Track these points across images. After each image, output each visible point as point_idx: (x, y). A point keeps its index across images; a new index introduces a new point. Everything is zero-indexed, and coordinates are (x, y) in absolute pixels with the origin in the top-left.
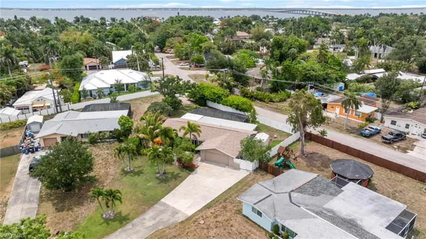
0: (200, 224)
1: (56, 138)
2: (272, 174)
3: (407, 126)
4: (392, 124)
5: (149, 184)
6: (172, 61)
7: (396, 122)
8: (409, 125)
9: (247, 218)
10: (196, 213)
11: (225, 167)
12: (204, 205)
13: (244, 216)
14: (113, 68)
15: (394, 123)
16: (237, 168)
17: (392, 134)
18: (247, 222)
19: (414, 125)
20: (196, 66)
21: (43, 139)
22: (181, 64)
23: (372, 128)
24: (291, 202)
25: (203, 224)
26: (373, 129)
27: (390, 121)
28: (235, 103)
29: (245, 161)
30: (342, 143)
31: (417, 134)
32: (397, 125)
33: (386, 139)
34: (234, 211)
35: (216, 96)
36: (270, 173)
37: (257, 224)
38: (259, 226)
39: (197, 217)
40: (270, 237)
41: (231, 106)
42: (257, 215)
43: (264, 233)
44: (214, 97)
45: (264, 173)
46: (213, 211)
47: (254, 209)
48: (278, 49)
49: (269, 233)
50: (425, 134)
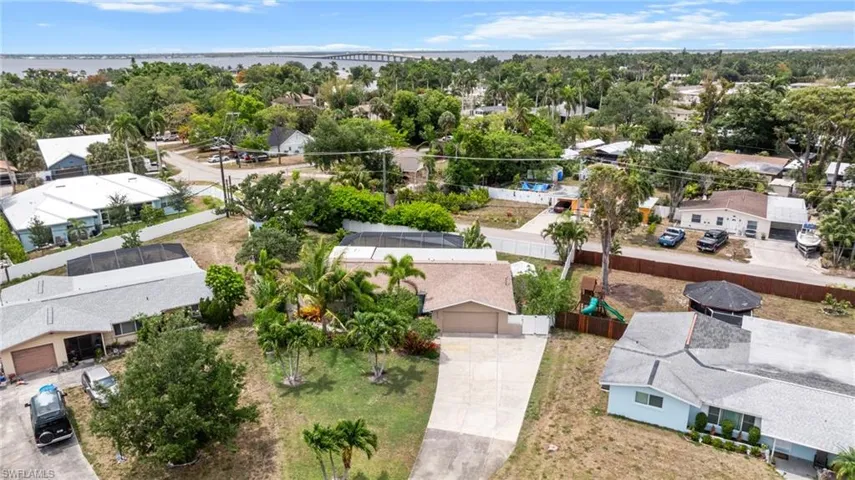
0: (551, 451)
1: (52, 344)
2: (589, 332)
3: (720, 222)
4: (693, 220)
5: (370, 402)
6: (183, 155)
7: (700, 216)
8: (722, 219)
9: (623, 418)
10: (521, 434)
11: (493, 337)
12: (523, 415)
13: (615, 416)
14: (48, 179)
15: (696, 219)
16: (516, 333)
17: (711, 236)
18: (631, 426)
19: (731, 217)
20: (249, 161)
21: (12, 353)
22: (213, 159)
23: (673, 231)
24: (702, 365)
25: (558, 450)
26: (676, 232)
27: (690, 218)
28: (420, 215)
29: (532, 317)
30: (657, 261)
31: (737, 232)
32: (702, 221)
33: (707, 245)
34: (588, 412)
35: (368, 208)
36: (585, 332)
37: (649, 424)
38: (656, 426)
39: (532, 441)
40: (695, 440)
41: (408, 224)
42: (648, 406)
43: (676, 436)
44: (364, 211)
45: (572, 334)
46: (551, 422)
47: (640, 397)
48: (409, 115)
49: (687, 434)
50: (751, 230)
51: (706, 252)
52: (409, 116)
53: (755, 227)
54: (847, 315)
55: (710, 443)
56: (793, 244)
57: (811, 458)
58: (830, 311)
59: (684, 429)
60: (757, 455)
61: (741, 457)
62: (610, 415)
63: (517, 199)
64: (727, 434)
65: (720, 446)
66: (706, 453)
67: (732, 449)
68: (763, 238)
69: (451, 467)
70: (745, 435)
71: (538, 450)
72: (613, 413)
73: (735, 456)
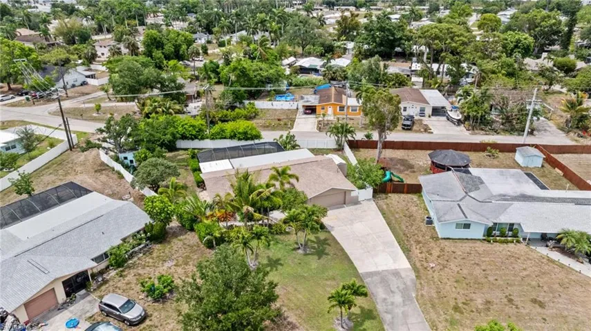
0: (432, 267)
1: (53, 288)
2: (393, 192)
3: (405, 110)
8: (406, 108)
9: (449, 239)
10: (410, 262)
12: (401, 251)
13: (444, 239)
16: (356, 202)
17: (408, 120)
19: (411, 106)
21: (24, 305)
24: (480, 201)
25: (435, 265)
29: (364, 190)
31: (415, 114)
33: (408, 125)
34: (431, 240)
35: (197, 130)
36: (390, 192)
37: (463, 239)
38: (467, 239)
39: (418, 265)
40: (489, 242)
41: (232, 137)
42: (463, 230)
43: (479, 242)
44: (194, 133)
45: (384, 196)
46: (418, 251)
47: (458, 226)
48: (157, 48)
49: (484, 240)
50: (422, 113)
51: (408, 129)
52: (157, 50)
53: (424, 111)
54: (497, 157)
55: (496, 242)
56: (445, 118)
57: (539, 237)
58: (490, 156)
59: (482, 237)
60: (518, 242)
61: (512, 245)
62: (442, 239)
63: (275, 107)
64: (503, 235)
65: (502, 242)
66: (498, 247)
67: (507, 242)
68: (429, 116)
69: (392, 292)
70: (510, 233)
71: (426, 268)
72: (443, 237)
73: (510, 245)
